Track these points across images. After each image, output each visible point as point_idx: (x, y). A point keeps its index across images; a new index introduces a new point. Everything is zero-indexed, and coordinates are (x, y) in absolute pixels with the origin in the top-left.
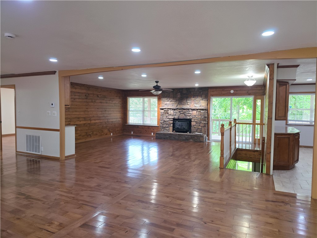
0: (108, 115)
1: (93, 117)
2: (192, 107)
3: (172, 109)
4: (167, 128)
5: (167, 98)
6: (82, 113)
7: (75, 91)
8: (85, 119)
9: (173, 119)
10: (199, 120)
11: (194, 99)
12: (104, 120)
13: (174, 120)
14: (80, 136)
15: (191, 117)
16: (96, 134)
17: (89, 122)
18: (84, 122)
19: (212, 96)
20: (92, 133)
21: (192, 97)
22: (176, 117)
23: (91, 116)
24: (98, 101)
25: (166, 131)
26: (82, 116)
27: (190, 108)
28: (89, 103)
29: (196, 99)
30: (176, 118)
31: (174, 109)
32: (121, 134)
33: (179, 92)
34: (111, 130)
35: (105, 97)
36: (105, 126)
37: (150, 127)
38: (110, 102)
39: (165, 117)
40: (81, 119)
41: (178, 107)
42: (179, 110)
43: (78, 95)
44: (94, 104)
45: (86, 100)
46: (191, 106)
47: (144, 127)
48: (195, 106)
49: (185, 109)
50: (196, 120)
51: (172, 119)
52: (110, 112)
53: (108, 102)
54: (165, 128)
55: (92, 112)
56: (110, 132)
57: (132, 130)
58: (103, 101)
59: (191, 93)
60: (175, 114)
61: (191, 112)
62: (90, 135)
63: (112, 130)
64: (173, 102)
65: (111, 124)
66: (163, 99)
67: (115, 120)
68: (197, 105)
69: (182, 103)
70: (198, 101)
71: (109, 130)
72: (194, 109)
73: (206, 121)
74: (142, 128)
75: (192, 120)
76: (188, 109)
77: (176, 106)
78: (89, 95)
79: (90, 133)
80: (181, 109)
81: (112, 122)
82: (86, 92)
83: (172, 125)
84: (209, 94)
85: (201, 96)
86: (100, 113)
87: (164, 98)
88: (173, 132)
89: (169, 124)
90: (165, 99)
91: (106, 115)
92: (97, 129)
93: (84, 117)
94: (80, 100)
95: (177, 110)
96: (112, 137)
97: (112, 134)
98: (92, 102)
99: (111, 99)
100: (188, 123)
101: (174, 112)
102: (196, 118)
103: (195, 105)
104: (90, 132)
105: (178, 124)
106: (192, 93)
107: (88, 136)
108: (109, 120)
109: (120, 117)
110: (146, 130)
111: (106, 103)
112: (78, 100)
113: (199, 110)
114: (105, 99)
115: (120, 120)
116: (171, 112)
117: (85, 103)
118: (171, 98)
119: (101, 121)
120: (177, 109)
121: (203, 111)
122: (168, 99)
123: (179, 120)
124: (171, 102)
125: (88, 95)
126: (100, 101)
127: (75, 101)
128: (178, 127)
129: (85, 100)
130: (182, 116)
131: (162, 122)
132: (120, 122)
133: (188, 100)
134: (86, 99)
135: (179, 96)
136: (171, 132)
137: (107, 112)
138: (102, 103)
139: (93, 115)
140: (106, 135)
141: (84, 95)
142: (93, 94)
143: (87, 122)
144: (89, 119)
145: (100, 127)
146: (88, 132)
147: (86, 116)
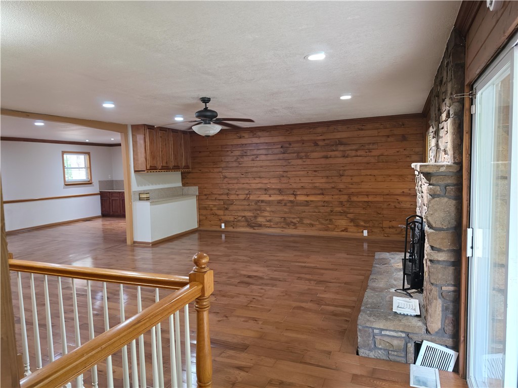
0: (351, 186)
1: (303, 188)
6: (273, 181)
7: (259, 142)
14: (270, 221)
16: (312, 225)
17: (292, 198)
18: (280, 198)
20: (298, 219)
23: (294, 186)
24: (315, 155)
26: (274, 187)
28: (290, 161)
34: (362, 223)
35: (340, 143)
38: (361, 153)
40: (271, 192)
43: (266, 147)
44: (304, 162)
45: (282, 155)
52: (357, 179)
53: (353, 153)
55: (298, 178)
56: (360, 227)
58: (332, 153)
62: (295, 224)
63: (365, 221)
67: (379, 199)
71: (353, 221)
78: (290, 144)
79: (294, 221)
81: (367, 202)
82: (285, 140)
92: (314, 214)
93: (279, 187)
94: (269, 157)
96: (365, 239)
97: (365, 231)
98: (299, 158)
99: (362, 146)
104: (294, 218)
107: (288, 224)
108: (354, 199)
111: (344, 157)
112: (263, 157)
114: (341, 148)
117: (281, 161)
119: (328, 198)
125: (288, 145)
126: (324, 154)
127: (258, 159)
129: (281, 156)
134: (284, 153)
138: (330, 157)
139: (302, 185)
140: (343, 231)
141: (280, 146)
142: (303, 142)
143: (285, 198)
144: (292, 192)
145: (322, 211)
146: (289, 218)
147: (284, 186)
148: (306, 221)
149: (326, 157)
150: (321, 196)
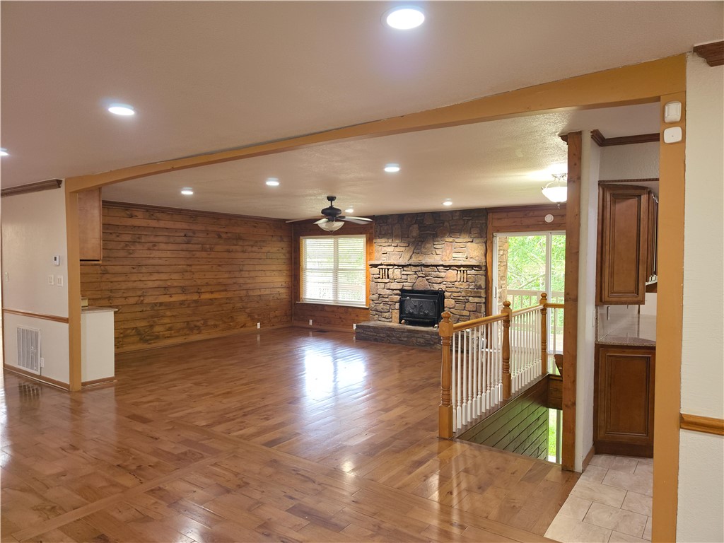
0: (249, 281)
1: (207, 284)
2: (447, 259)
3: (398, 266)
4: (386, 314)
5: (388, 239)
6: (175, 276)
7: (157, 226)
8: (184, 290)
9: (399, 290)
10: (463, 294)
11: (451, 240)
12: (237, 292)
13: (403, 292)
14: (170, 329)
15: (443, 287)
16: (216, 326)
17: (195, 297)
18: (182, 298)
19: (498, 231)
20: (202, 322)
21: (445, 234)
22: (408, 286)
23: (199, 282)
24: (218, 248)
25: (384, 319)
26: (175, 284)
27: (441, 263)
28: (194, 252)
29: (457, 240)
30: (406, 288)
31: (403, 266)
32: (285, 325)
33: (415, 224)
34: (256, 317)
35: (239, 238)
36: (239, 305)
37: (350, 310)
38: (255, 249)
39: (382, 285)
40: (172, 291)
41: (414, 260)
42: (414, 269)
43: (166, 234)
44: (209, 254)
45: (186, 245)
46: (444, 258)
47: (335, 309)
48: (455, 259)
49: (428, 266)
50: (455, 294)
51: (398, 292)
52: (253, 274)
53: (249, 249)
54: (381, 312)
55: (203, 273)
56: (255, 321)
57: (312, 317)
58: (234, 248)
59: (443, 223)
60: (405, 277)
61: (442, 274)
62: (198, 328)
63: (259, 315)
64: (402, 249)
65: (258, 302)
66: (379, 240)
67: (267, 292)
68: (460, 255)
69: (423, 250)
70: (461, 245)
71: (250, 315)
72: (450, 267)
73: (480, 297)
74: (333, 311)
75: (446, 294)
76: (436, 266)
77: (408, 257)
78: (194, 233)
79: (198, 324)
80: (418, 266)
81: (260, 296)
82: (188, 228)
83: (397, 305)
84: (490, 227)
85: (469, 233)
86: (226, 276)
87: (379, 238)
88: (400, 323)
89: (390, 303)
90: (383, 240)
91: (241, 281)
92: (218, 313)
93: (181, 285)
94: (171, 247)
95: (409, 269)
96: (258, 332)
97: (259, 324)
98: (203, 250)
99: (256, 242)
100: (435, 302)
101: (403, 273)
102: (454, 289)
103: (455, 255)
104: (198, 321)
105: (412, 303)
106: (446, 224)
107: (191, 329)
108: (251, 293)
109: (283, 284)
110: (340, 318)
111: (243, 252)
112: (163, 246)
113: (462, 269)
114: (240, 243)
115: (283, 291)
116: (396, 273)
117: (184, 253)
118: (397, 237)
119: (230, 295)
120: (410, 265)
121: (473, 272)
122: (390, 241)
123: (413, 293)
124: (397, 249)
125: (191, 234)
126: (227, 247)
127: (155, 248)
128: (411, 311)
129: (184, 246)
130: (422, 285)
131: (375, 297)
132: (284, 296)
133: (436, 243)
134: (188, 243)
135: (415, 232)
136: (395, 324)
137: (246, 274)
138: (232, 251)
139: (206, 281)
140: (242, 327)
141: (182, 234)
142: (207, 232)
143: (189, 297)
144: (196, 290)
145: (225, 309)
146: (192, 321)
147: (187, 283)
148: (211, 322)
149: (229, 251)
150: (224, 293)
